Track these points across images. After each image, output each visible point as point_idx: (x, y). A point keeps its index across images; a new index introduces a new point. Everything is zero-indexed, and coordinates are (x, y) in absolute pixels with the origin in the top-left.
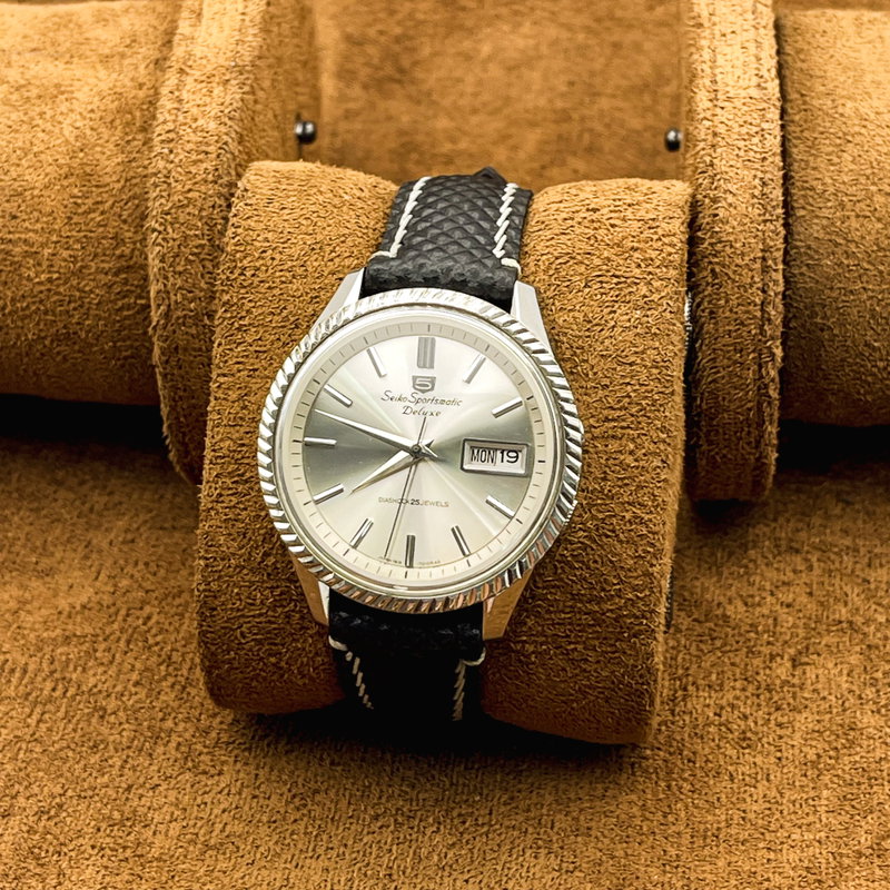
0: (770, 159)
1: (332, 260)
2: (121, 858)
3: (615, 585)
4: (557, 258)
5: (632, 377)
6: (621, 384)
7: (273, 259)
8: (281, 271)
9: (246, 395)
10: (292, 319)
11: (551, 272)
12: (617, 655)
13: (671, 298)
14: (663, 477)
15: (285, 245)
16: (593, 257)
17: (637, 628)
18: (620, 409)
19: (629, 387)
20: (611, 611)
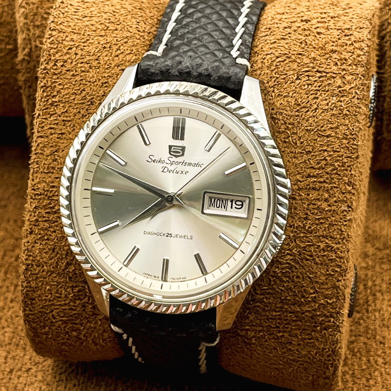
1: (117, 56)
3: (312, 294)
4: (277, 57)
5: (328, 146)
6: (320, 151)
7: (76, 54)
8: (82, 63)
9: (56, 151)
10: (89, 98)
11: (273, 68)
12: (312, 341)
13: (358, 89)
14: (348, 218)
15: (85, 44)
16: (304, 57)
17: (327, 324)
18: (319, 169)
19: (326, 153)
20: (309, 311)
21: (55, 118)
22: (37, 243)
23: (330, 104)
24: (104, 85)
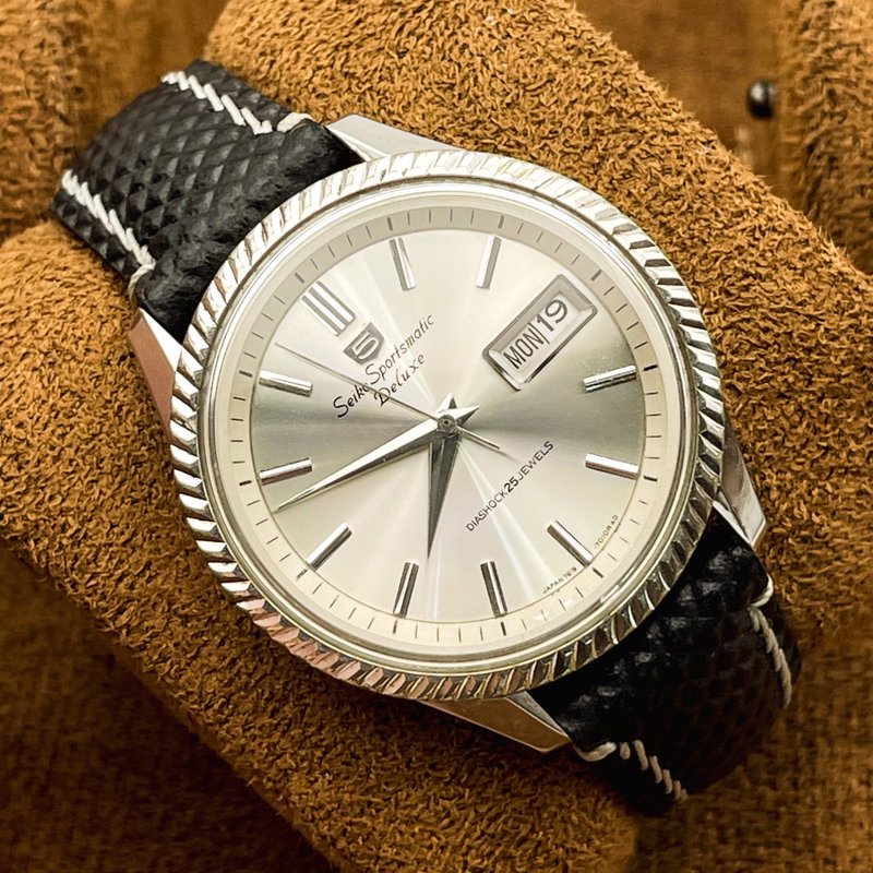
1: (88, 350)
7: (20, 425)
10: (122, 462)
15: (15, 396)
21: (107, 557)
22: (316, 780)
23: (494, 32)
24: (123, 413)
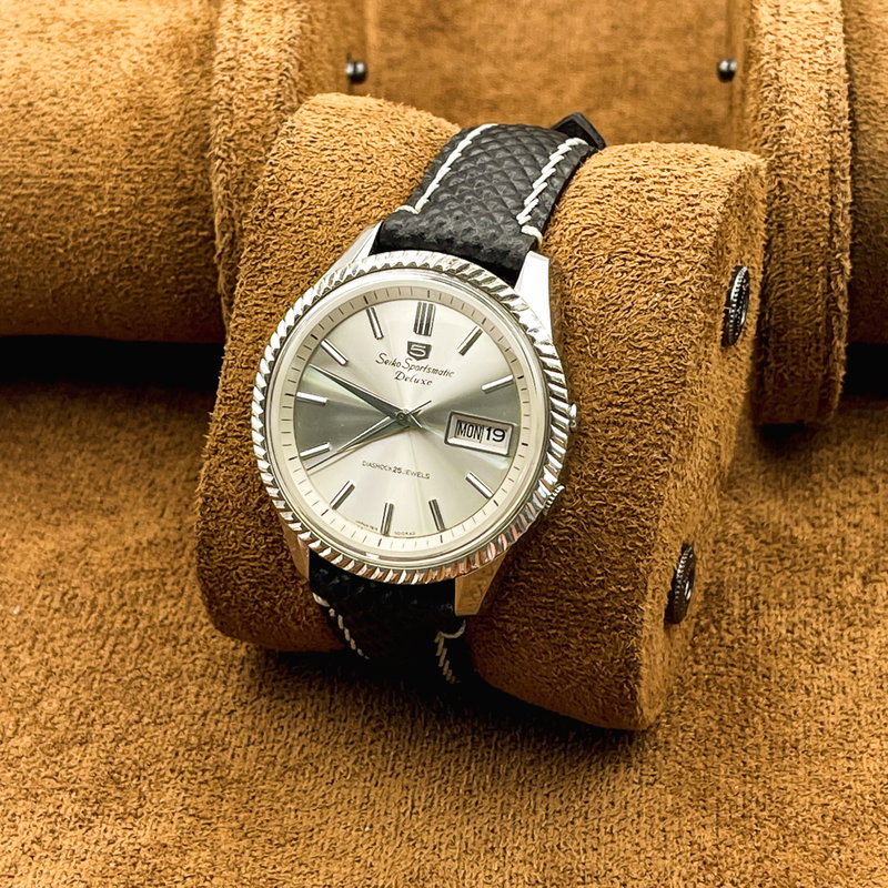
0: (836, 71)
2: (201, 780)
